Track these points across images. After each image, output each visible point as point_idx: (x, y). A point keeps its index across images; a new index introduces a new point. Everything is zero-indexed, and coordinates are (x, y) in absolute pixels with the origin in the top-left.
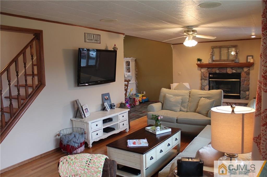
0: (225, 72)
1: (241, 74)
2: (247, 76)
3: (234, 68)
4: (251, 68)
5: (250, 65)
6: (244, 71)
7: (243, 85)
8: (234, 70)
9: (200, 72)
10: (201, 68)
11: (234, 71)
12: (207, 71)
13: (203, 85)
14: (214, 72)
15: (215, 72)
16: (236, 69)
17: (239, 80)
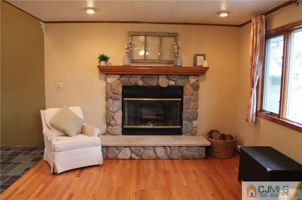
0: (154, 83)
1: (184, 89)
2: (194, 92)
3: (173, 77)
4: (201, 77)
5: (201, 72)
6: (189, 83)
7: (188, 108)
8: (171, 80)
9: (105, 84)
10: (107, 74)
11: (172, 83)
12: (118, 81)
13: (112, 110)
14: (133, 83)
15: (136, 84)
16: (175, 79)
17: (180, 99)
